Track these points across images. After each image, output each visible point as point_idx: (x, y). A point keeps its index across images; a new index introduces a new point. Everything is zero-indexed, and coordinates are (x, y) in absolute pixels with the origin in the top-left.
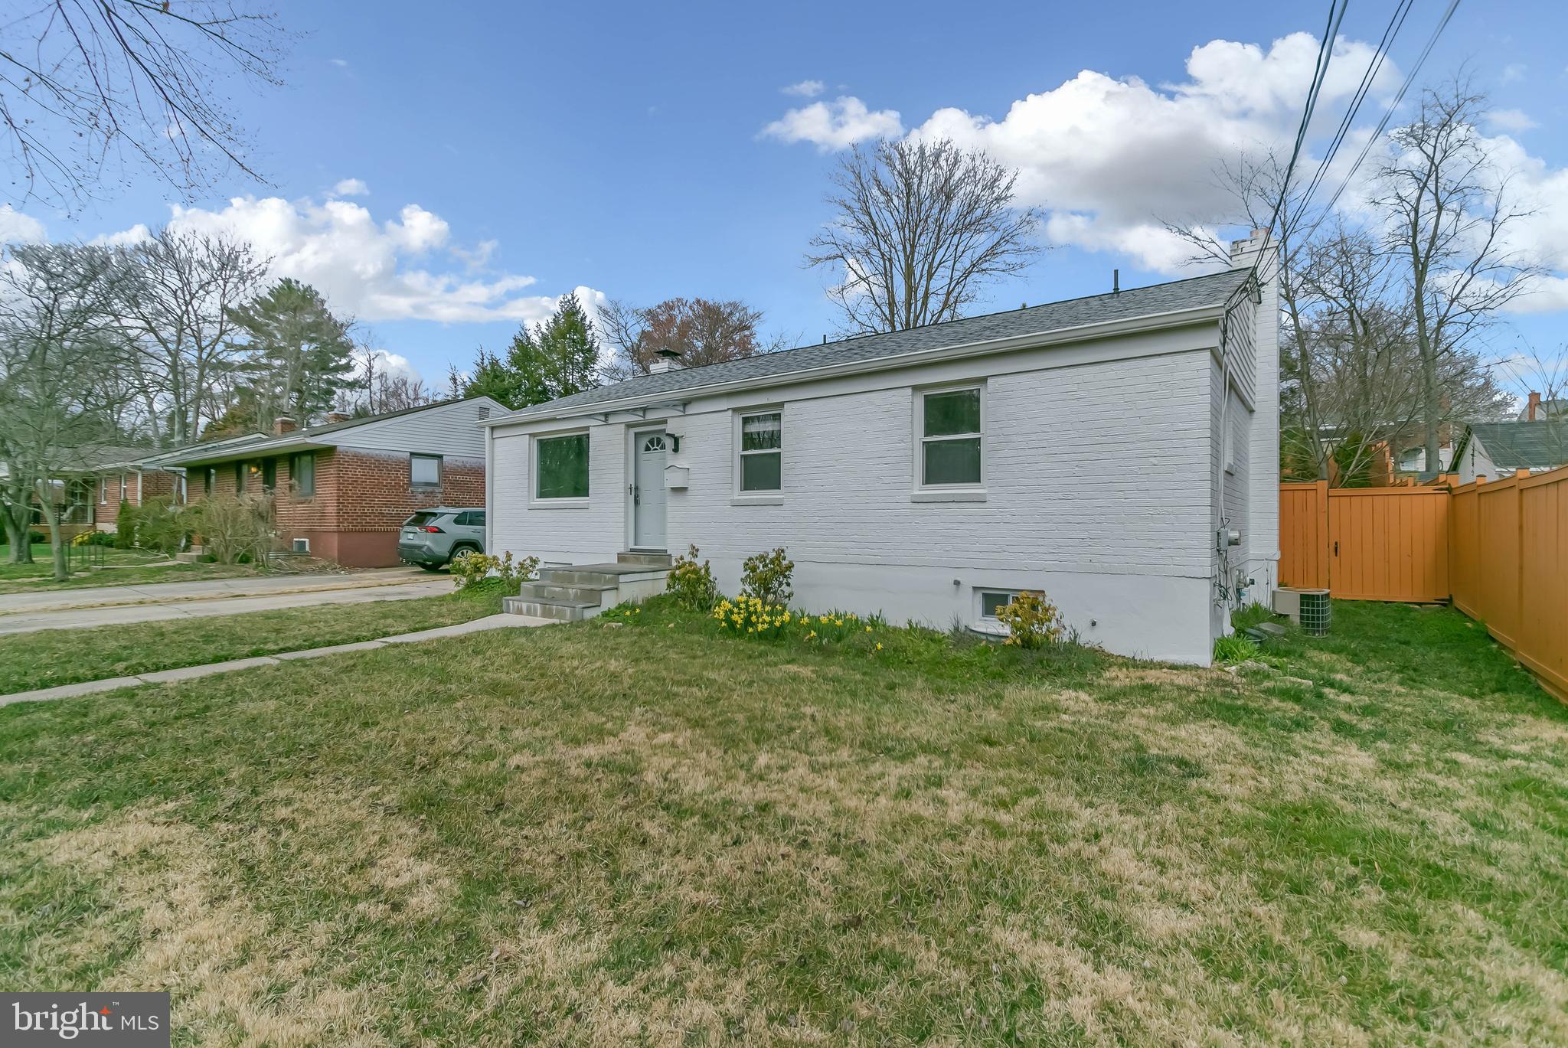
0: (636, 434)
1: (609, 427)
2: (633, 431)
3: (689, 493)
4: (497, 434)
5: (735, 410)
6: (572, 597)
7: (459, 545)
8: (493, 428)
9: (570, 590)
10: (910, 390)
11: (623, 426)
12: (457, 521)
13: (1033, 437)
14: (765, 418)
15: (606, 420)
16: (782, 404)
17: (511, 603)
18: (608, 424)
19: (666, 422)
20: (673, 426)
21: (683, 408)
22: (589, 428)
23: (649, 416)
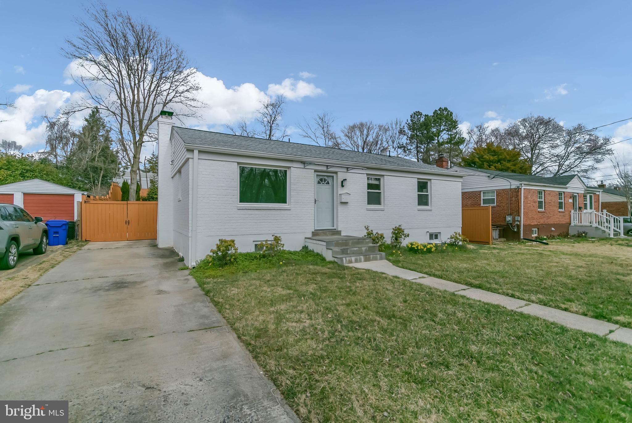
0: (317, 175)
1: (304, 170)
3: (349, 204)
5: (366, 174)
7: (11, 240)
10: (416, 179)
11: (313, 171)
14: (376, 179)
15: (305, 166)
16: (383, 176)
17: (344, 259)
18: (304, 168)
19: (336, 173)
20: (341, 176)
21: (346, 169)
22: (289, 168)
23: (331, 169)
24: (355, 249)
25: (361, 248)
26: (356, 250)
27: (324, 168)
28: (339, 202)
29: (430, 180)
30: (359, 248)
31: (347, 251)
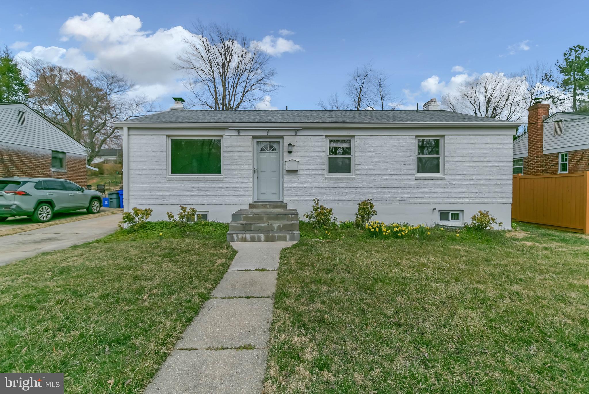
0: (257, 142)
1: (239, 137)
2: (255, 140)
3: (299, 173)
4: (132, 132)
5: (327, 136)
6: (276, 228)
7: (41, 203)
8: (129, 129)
9: (274, 225)
10: (415, 137)
11: (251, 137)
12: (36, 188)
13: (461, 158)
14: (343, 141)
15: (239, 133)
16: (354, 136)
17: (235, 236)
18: (239, 135)
19: (282, 137)
20: (287, 140)
21: (295, 132)
22: (222, 136)
23: (271, 134)
24: (263, 225)
25: (271, 224)
26: (264, 227)
27: (264, 134)
28: (285, 171)
29: (443, 136)
30: (268, 224)
31: (251, 227)
